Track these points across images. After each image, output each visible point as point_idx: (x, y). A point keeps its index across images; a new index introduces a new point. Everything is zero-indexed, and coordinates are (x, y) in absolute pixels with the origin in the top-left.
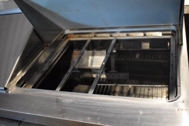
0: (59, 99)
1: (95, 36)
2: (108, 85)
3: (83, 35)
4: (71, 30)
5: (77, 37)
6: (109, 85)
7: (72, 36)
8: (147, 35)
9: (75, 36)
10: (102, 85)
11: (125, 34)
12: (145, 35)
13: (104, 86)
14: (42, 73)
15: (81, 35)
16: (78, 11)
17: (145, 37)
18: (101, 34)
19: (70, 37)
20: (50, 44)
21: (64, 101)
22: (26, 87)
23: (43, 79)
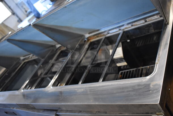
0: (76, 91)
1: (108, 33)
2: (130, 70)
3: (100, 35)
4: (89, 33)
5: (95, 38)
6: (132, 70)
7: (92, 38)
8: (147, 21)
9: (94, 37)
10: (126, 71)
11: (130, 25)
12: (146, 21)
13: (127, 72)
14: (72, 73)
15: (98, 36)
16: (83, 20)
17: (147, 23)
18: (112, 31)
19: (91, 39)
20: (74, 50)
21: (78, 91)
22: (61, 86)
23: (73, 77)
